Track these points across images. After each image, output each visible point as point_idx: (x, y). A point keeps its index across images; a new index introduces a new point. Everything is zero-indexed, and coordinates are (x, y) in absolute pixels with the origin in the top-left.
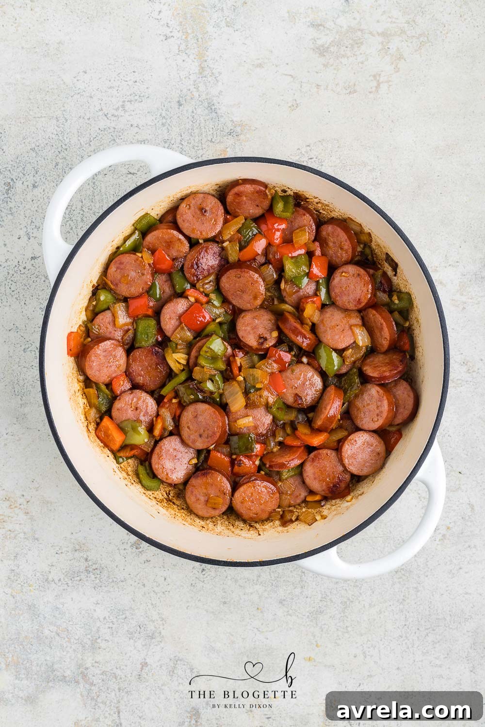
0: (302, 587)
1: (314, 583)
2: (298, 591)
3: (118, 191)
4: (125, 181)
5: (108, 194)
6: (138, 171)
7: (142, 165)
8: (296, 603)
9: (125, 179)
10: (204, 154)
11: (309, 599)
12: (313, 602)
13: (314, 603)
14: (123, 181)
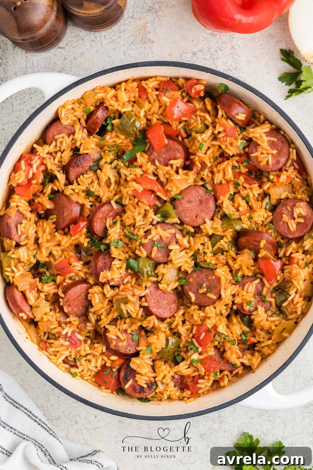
0: (220, 423)
1: (231, 419)
2: (216, 426)
3: (48, 64)
4: (55, 55)
5: (39, 67)
6: (66, 45)
7: (70, 40)
8: (215, 437)
9: (55, 53)
10: (126, 29)
11: (227, 434)
12: (230, 436)
13: (232, 436)
14: (53, 55)
